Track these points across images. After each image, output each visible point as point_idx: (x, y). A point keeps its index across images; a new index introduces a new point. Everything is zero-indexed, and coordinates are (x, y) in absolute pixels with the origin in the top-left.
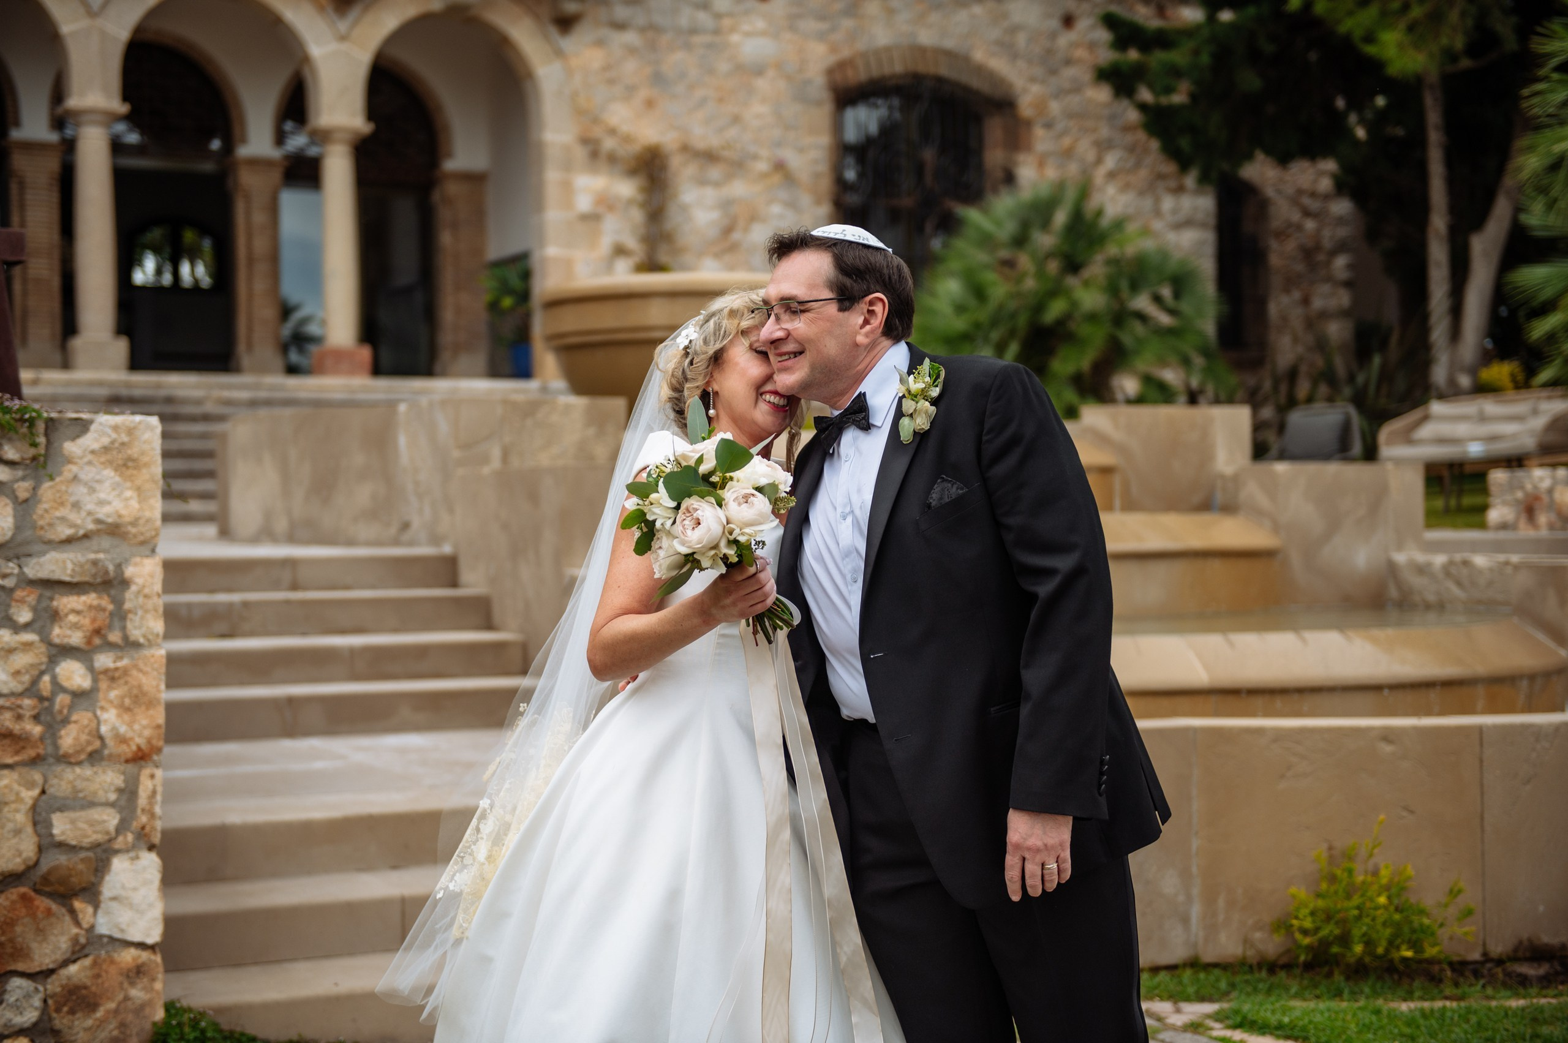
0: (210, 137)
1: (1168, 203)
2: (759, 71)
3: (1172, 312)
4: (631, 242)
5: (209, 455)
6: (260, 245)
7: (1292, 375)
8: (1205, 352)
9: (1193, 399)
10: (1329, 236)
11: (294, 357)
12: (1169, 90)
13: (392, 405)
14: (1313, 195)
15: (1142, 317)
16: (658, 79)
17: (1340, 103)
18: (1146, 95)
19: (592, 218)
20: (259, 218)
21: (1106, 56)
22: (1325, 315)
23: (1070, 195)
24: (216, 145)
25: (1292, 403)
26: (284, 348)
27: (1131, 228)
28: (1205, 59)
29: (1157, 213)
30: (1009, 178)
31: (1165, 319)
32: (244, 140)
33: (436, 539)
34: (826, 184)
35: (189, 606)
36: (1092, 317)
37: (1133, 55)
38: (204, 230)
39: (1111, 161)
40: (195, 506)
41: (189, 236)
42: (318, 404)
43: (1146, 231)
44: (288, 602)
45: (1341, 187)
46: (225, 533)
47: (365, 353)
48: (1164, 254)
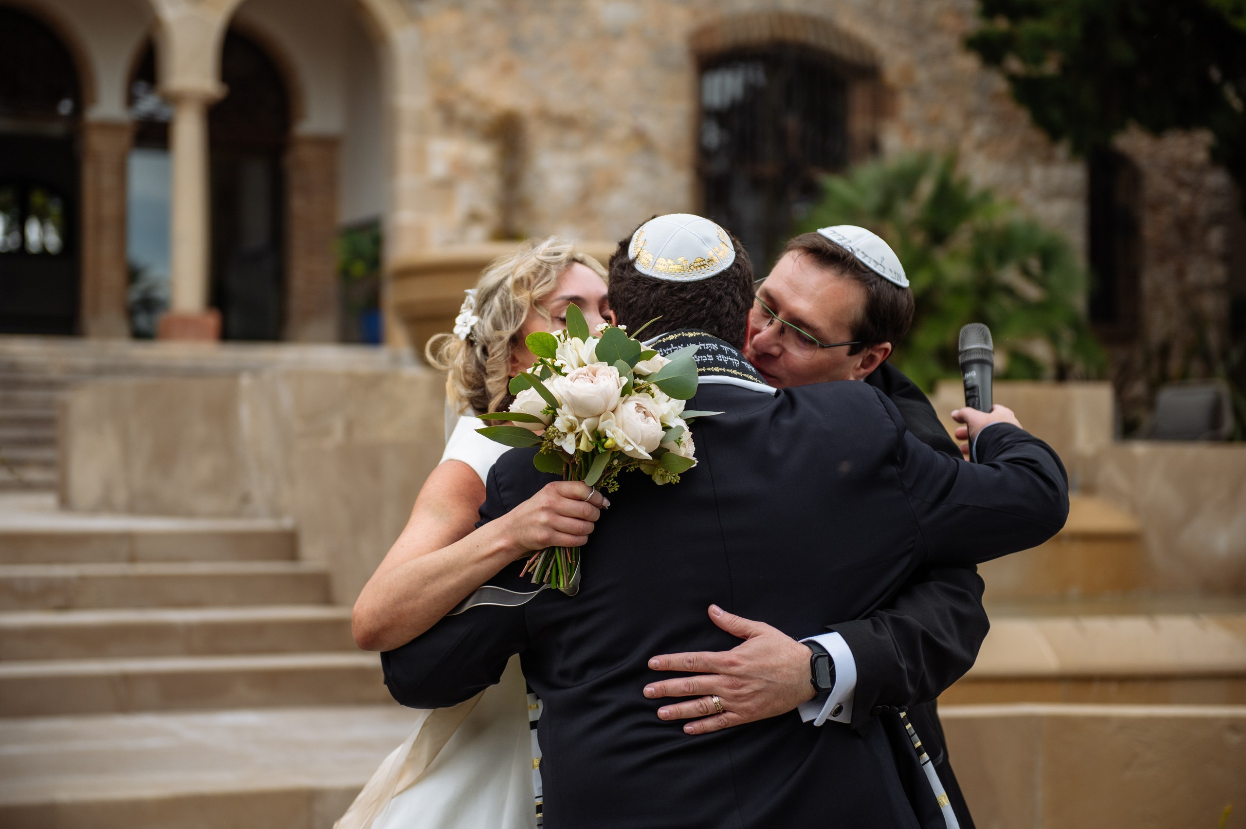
0: (57, 98)
1: (1037, 173)
2: (617, 35)
3: (1041, 283)
4: (487, 208)
5: (48, 422)
6: (109, 208)
7: (1165, 351)
8: (1075, 325)
9: (1062, 375)
10: (1203, 210)
11: (142, 321)
12: (1038, 60)
13: (234, 374)
14: (1189, 166)
15: (1009, 291)
16: (516, 44)
17: (1215, 74)
18: (1014, 65)
19: (446, 185)
20: (108, 181)
21: (973, 25)
22: (1199, 289)
23: (937, 164)
24: (65, 107)
25: (1162, 380)
26: (131, 312)
27: (999, 200)
28: (1076, 30)
29: (1026, 183)
30: (874, 147)
31: (1032, 292)
32: (93, 100)
33: (276, 512)
34: (686, 151)
35: (26, 580)
36: (958, 290)
37: (1002, 24)
38: (52, 190)
39: (979, 129)
40: (34, 475)
41: (38, 199)
42: (164, 371)
43: (1014, 202)
44: (125, 578)
45: (1217, 157)
46: (65, 504)
47: (212, 321)
48: (1032, 227)
